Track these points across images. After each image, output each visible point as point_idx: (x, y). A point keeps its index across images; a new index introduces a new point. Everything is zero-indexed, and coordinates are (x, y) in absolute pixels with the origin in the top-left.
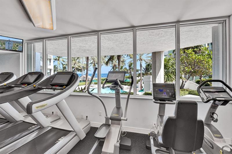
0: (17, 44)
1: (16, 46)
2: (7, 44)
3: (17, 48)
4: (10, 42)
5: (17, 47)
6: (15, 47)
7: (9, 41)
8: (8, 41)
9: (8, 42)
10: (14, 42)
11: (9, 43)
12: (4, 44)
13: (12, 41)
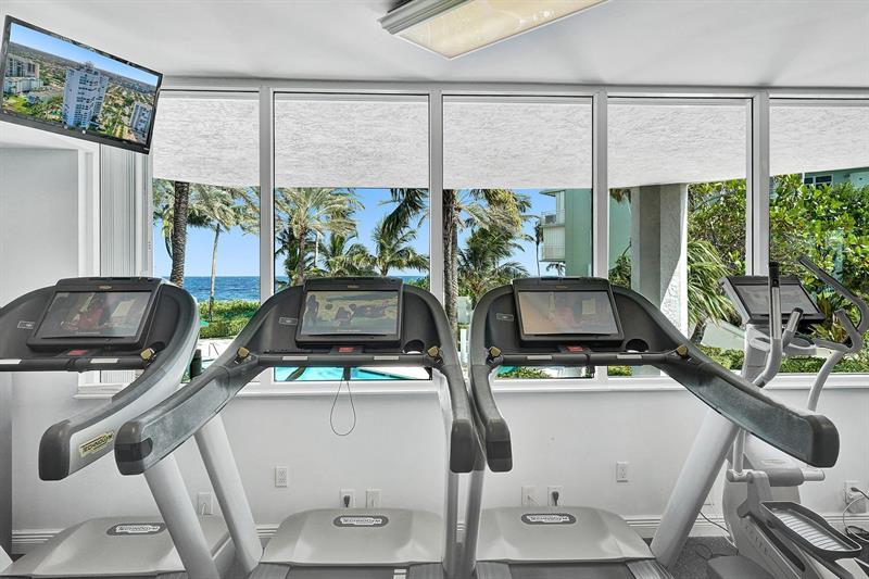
0: (124, 93)
1: (121, 102)
2: (74, 81)
3: (124, 114)
4: (90, 77)
5: (127, 110)
6: (116, 105)
7: (88, 69)
8: (80, 67)
9: (78, 75)
10: (112, 78)
11: (83, 81)
12: (61, 79)
13: (104, 73)
